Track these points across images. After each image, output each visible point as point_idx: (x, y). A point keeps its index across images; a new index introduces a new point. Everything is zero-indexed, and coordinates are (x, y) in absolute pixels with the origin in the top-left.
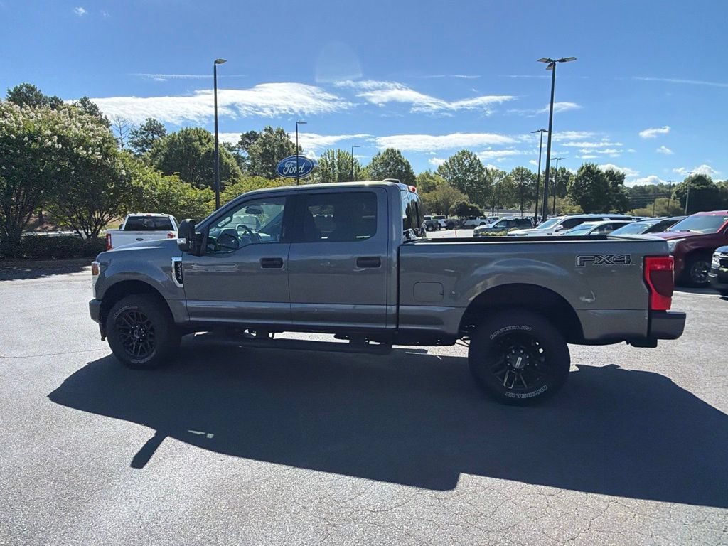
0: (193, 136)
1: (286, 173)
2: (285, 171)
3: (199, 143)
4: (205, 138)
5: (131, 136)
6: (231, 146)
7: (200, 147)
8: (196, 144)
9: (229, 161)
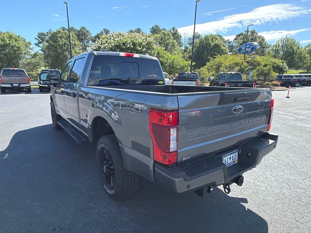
0: (210, 38)
1: (241, 52)
2: (242, 51)
3: (211, 41)
4: (215, 38)
5: (188, 41)
6: (230, 41)
7: (212, 42)
8: (210, 41)
9: (224, 48)
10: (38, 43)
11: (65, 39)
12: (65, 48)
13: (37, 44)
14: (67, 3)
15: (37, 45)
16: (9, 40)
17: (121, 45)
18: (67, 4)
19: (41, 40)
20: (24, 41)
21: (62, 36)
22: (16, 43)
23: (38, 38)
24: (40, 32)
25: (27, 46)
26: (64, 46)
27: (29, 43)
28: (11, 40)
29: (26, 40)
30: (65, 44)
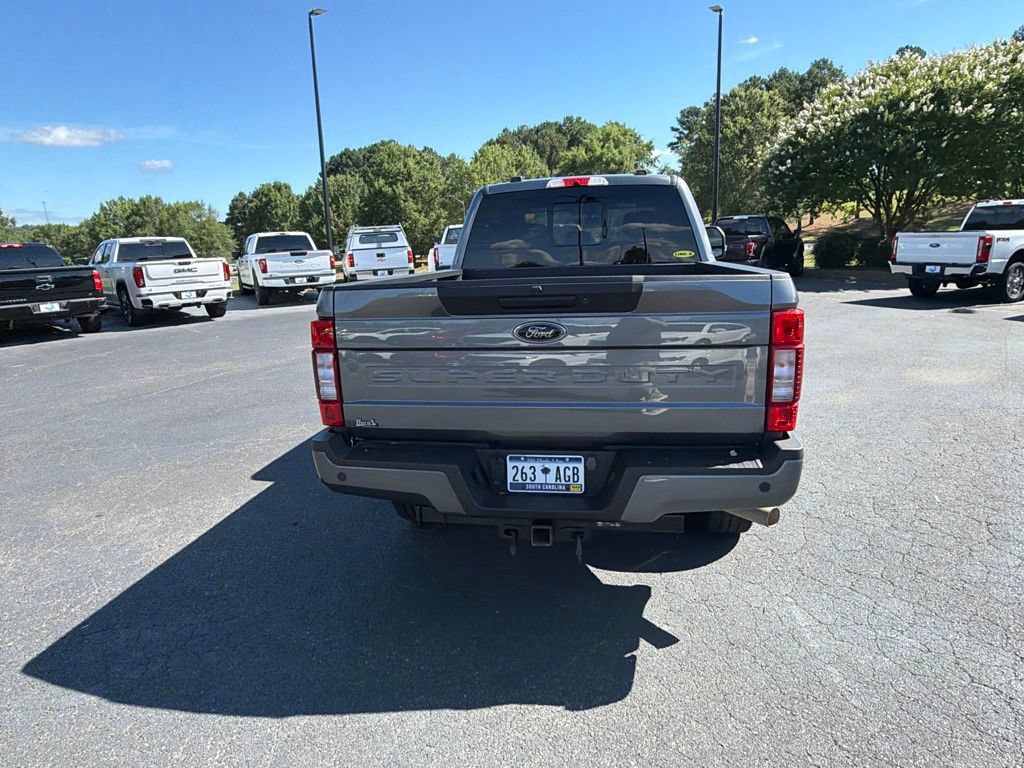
10: (676, 140)
11: (746, 117)
12: (741, 146)
13: (675, 143)
14: (722, 7)
15: (673, 149)
16: (603, 147)
17: (881, 108)
18: (721, 10)
19: (686, 132)
20: (636, 142)
21: (737, 109)
22: (616, 152)
23: (679, 127)
24: (686, 106)
25: (640, 157)
26: (741, 138)
27: (647, 146)
28: (607, 145)
29: (642, 138)
30: (744, 131)
